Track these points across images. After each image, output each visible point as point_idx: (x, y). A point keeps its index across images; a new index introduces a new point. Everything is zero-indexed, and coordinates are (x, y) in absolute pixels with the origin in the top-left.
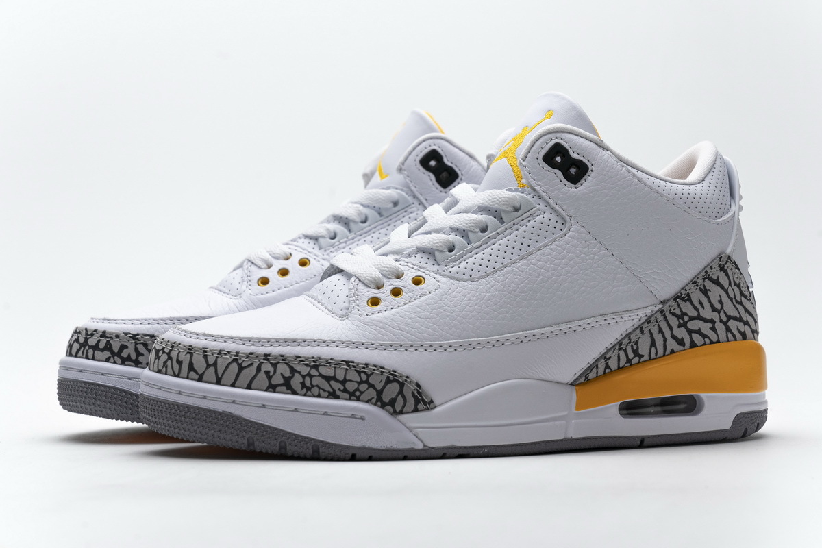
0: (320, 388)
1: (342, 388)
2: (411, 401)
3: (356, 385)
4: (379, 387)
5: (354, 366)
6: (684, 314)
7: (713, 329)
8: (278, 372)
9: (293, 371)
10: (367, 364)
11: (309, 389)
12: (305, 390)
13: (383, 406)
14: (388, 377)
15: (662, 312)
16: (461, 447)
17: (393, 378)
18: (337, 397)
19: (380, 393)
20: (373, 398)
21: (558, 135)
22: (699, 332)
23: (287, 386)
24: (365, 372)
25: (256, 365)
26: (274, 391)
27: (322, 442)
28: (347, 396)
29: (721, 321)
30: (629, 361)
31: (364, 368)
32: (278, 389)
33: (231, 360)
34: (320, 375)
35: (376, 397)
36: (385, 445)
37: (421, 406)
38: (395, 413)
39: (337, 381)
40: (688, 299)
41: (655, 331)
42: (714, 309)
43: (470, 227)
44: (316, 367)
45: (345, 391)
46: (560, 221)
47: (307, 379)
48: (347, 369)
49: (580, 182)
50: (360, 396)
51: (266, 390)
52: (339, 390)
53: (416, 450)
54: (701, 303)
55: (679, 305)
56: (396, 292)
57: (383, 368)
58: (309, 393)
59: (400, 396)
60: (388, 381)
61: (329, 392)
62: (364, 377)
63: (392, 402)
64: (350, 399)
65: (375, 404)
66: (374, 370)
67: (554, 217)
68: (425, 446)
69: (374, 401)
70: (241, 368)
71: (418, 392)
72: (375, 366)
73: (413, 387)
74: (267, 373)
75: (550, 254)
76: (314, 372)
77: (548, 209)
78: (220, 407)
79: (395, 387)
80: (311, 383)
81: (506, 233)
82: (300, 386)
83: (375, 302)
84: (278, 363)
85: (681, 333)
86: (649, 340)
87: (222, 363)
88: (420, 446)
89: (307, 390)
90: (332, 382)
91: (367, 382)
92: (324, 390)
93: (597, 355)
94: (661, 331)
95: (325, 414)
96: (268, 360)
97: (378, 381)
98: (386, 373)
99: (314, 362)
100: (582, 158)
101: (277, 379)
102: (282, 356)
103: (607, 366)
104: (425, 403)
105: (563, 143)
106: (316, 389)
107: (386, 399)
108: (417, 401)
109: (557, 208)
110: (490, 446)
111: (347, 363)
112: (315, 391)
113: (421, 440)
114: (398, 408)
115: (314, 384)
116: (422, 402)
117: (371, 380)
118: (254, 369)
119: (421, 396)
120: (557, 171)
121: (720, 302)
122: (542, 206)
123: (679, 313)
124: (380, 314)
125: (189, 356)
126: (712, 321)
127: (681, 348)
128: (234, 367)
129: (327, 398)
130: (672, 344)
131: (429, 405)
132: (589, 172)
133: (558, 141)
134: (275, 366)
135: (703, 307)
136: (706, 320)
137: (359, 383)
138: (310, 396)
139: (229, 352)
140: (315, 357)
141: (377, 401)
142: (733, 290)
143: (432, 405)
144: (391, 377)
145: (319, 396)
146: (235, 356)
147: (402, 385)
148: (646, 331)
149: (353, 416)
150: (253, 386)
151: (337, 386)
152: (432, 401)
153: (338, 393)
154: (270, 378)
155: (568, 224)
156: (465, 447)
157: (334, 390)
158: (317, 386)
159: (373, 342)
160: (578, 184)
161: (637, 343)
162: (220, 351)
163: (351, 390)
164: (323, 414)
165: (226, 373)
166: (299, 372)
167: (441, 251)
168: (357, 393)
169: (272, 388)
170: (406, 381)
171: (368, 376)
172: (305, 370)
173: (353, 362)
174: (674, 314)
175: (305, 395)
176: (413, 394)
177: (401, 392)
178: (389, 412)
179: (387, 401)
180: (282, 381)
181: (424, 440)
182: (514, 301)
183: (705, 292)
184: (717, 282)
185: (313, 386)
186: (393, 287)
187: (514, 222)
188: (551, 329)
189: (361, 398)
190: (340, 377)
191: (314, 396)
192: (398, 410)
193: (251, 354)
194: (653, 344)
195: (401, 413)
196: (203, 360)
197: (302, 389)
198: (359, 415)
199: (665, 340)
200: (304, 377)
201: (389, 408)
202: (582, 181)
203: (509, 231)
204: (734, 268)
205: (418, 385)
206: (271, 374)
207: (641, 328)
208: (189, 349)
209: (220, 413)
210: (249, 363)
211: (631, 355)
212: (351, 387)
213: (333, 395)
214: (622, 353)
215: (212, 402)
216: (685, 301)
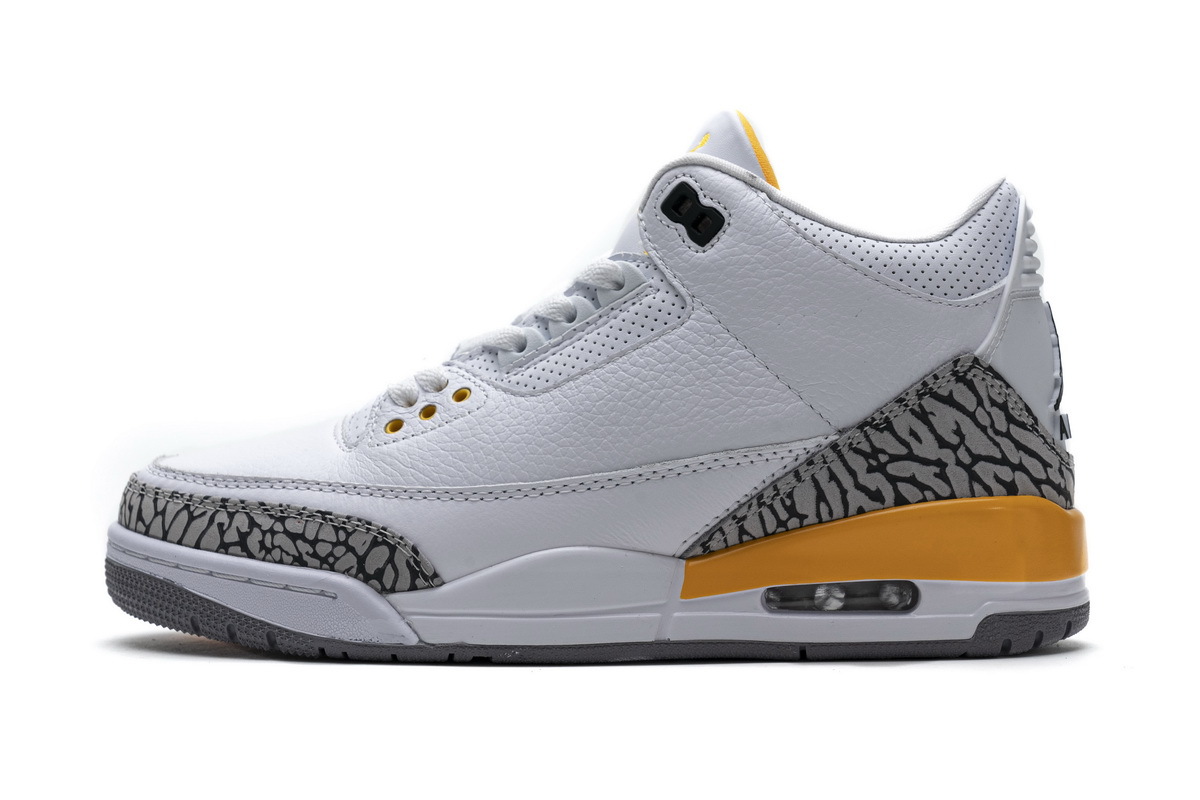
0: (282, 550)
1: (311, 551)
2: (405, 574)
3: (329, 548)
4: (361, 552)
5: (331, 520)
6: (876, 452)
7: (942, 476)
8: (235, 524)
9: (253, 524)
10: (348, 518)
11: (269, 551)
12: (264, 552)
13: (367, 579)
14: (376, 537)
15: (834, 446)
16: (475, 646)
17: (382, 539)
18: (304, 564)
19: (361, 560)
20: (352, 567)
21: (686, 170)
22: (912, 480)
23: (243, 546)
24: (344, 529)
25: (209, 514)
26: (227, 553)
27: (279, 628)
28: (317, 563)
29: (959, 463)
30: (781, 523)
31: (344, 523)
32: (232, 549)
33: (182, 505)
34: (286, 532)
35: (356, 566)
36: (362, 637)
37: (420, 582)
38: (384, 591)
39: (305, 540)
40: (888, 426)
41: (823, 477)
42: (942, 443)
43: (550, 314)
44: (282, 520)
45: (315, 555)
46: (678, 305)
47: (268, 536)
48: (322, 524)
49: (712, 242)
50: (334, 563)
51: (217, 551)
52: (307, 553)
53: (407, 647)
54: (913, 433)
55: (867, 437)
56: (428, 411)
57: (370, 524)
58: (269, 557)
59: (390, 565)
60: (375, 543)
61: (293, 556)
62: (342, 536)
63: (379, 574)
64: (321, 568)
65: (356, 577)
66: (358, 526)
67: (670, 298)
68: (421, 641)
69: (354, 571)
70: (192, 518)
71: (416, 561)
72: (359, 520)
73: (407, 552)
74: (221, 525)
75: (652, 355)
76: (278, 527)
77: (663, 286)
78: (161, 572)
79: (382, 553)
80: (272, 543)
81: (600, 322)
82: (259, 546)
83: (396, 425)
84: (237, 511)
85: (875, 481)
86: (813, 493)
87: (172, 509)
88: (413, 641)
89: (266, 552)
90: (299, 543)
91: (345, 543)
92: (288, 554)
93: (722, 514)
94: (833, 477)
95: (286, 588)
96: (225, 507)
97: (360, 542)
98: (373, 531)
99: (282, 512)
100: (715, 205)
101: (232, 536)
102: (242, 502)
103: (742, 531)
104: (426, 578)
105: (691, 182)
106: (278, 550)
107: (371, 570)
108: (414, 575)
109: (675, 283)
110: (523, 647)
111: (324, 514)
112: (276, 553)
113: (416, 633)
114: (388, 582)
115: (276, 544)
116: (422, 576)
117: (350, 542)
118: (206, 518)
119: (419, 567)
120: (680, 227)
121: (958, 432)
122: (655, 281)
123: (868, 450)
124: (398, 444)
125: (139, 499)
126: (941, 464)
127: (878, 505)
128: (185, 515)
129: (291, 564)
130: (856, 498)
131: (433, 580)
132: (726, 226)
133: (684, 179)
134: (231, 516)
135: (919, 440)
136: (925, 462)
137: (335, 545)
138: (270, 561)
139: (182, 495)
140: (284, 504)
141: (359, 571)
142: (989, 414)
143: (435, 580)
144: (380, 539)
145: (281, 562)
146: (188, 500)
147: (393, 549)
148: (806, 476)
149: (322, 593)
150: (202, 544)
151: (304, 547)
152: (436, 575)
153: (306, 558)
154: (222, 533)
155: (689, 308)
156: (483, 647)
157: (300, 554)
158: (279, 547)
159: (369, 484)
160: (708, 246)
161: (790, 495)
162: (173, 492)
163: (323, 555)
164: (284, 588)
165: (173, 525)
166: (259, 526)
167: (505, 351)
168: (331, 560)
169: (224, 548)
170: (399, 543)
171: (349, 534)
172: (266, 523)
173: (330, 514)
174: (857, 451)
175: (264, 560)
176: (408, 563)
177: (391, 560)
178: (377, 590)
179: (372, 573)
180: (236, 538)
181: (420, 633)
182: (585, 426)
183: (923, 416)
184: (949, 401)
185: (274, 547)
186: (426, 403)
187: (611, 305)
188: (638, 470)
189: (336, 566)
190: (310, 536)
191: (275, 562)
192: (388, 587)
193: (207, 498)
194: (821, 497)
195: (393, 590)
196: (152, 504)
197: (260, 551)
198: (330, 591)
199: (844, 492)
200: (264, 533)
201: (374, 582)
202: (714, 240)
203: (605, 318)
204: (989, 379)
205: (415, 550)
206: (225, 528)
207: (797, 474)
208: (143, 490)
209: (161, 581)
210: (203, 510)
211: (783, 515)
212: (323, 549)
213: (299, 561)
214: (766, 512)
215: (153, 564)
216: (882, 431)
